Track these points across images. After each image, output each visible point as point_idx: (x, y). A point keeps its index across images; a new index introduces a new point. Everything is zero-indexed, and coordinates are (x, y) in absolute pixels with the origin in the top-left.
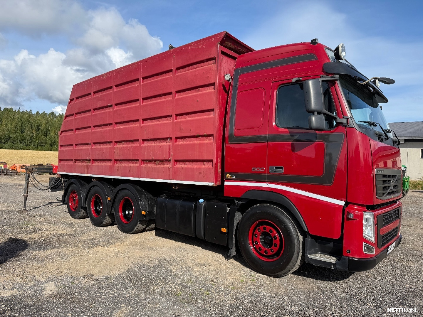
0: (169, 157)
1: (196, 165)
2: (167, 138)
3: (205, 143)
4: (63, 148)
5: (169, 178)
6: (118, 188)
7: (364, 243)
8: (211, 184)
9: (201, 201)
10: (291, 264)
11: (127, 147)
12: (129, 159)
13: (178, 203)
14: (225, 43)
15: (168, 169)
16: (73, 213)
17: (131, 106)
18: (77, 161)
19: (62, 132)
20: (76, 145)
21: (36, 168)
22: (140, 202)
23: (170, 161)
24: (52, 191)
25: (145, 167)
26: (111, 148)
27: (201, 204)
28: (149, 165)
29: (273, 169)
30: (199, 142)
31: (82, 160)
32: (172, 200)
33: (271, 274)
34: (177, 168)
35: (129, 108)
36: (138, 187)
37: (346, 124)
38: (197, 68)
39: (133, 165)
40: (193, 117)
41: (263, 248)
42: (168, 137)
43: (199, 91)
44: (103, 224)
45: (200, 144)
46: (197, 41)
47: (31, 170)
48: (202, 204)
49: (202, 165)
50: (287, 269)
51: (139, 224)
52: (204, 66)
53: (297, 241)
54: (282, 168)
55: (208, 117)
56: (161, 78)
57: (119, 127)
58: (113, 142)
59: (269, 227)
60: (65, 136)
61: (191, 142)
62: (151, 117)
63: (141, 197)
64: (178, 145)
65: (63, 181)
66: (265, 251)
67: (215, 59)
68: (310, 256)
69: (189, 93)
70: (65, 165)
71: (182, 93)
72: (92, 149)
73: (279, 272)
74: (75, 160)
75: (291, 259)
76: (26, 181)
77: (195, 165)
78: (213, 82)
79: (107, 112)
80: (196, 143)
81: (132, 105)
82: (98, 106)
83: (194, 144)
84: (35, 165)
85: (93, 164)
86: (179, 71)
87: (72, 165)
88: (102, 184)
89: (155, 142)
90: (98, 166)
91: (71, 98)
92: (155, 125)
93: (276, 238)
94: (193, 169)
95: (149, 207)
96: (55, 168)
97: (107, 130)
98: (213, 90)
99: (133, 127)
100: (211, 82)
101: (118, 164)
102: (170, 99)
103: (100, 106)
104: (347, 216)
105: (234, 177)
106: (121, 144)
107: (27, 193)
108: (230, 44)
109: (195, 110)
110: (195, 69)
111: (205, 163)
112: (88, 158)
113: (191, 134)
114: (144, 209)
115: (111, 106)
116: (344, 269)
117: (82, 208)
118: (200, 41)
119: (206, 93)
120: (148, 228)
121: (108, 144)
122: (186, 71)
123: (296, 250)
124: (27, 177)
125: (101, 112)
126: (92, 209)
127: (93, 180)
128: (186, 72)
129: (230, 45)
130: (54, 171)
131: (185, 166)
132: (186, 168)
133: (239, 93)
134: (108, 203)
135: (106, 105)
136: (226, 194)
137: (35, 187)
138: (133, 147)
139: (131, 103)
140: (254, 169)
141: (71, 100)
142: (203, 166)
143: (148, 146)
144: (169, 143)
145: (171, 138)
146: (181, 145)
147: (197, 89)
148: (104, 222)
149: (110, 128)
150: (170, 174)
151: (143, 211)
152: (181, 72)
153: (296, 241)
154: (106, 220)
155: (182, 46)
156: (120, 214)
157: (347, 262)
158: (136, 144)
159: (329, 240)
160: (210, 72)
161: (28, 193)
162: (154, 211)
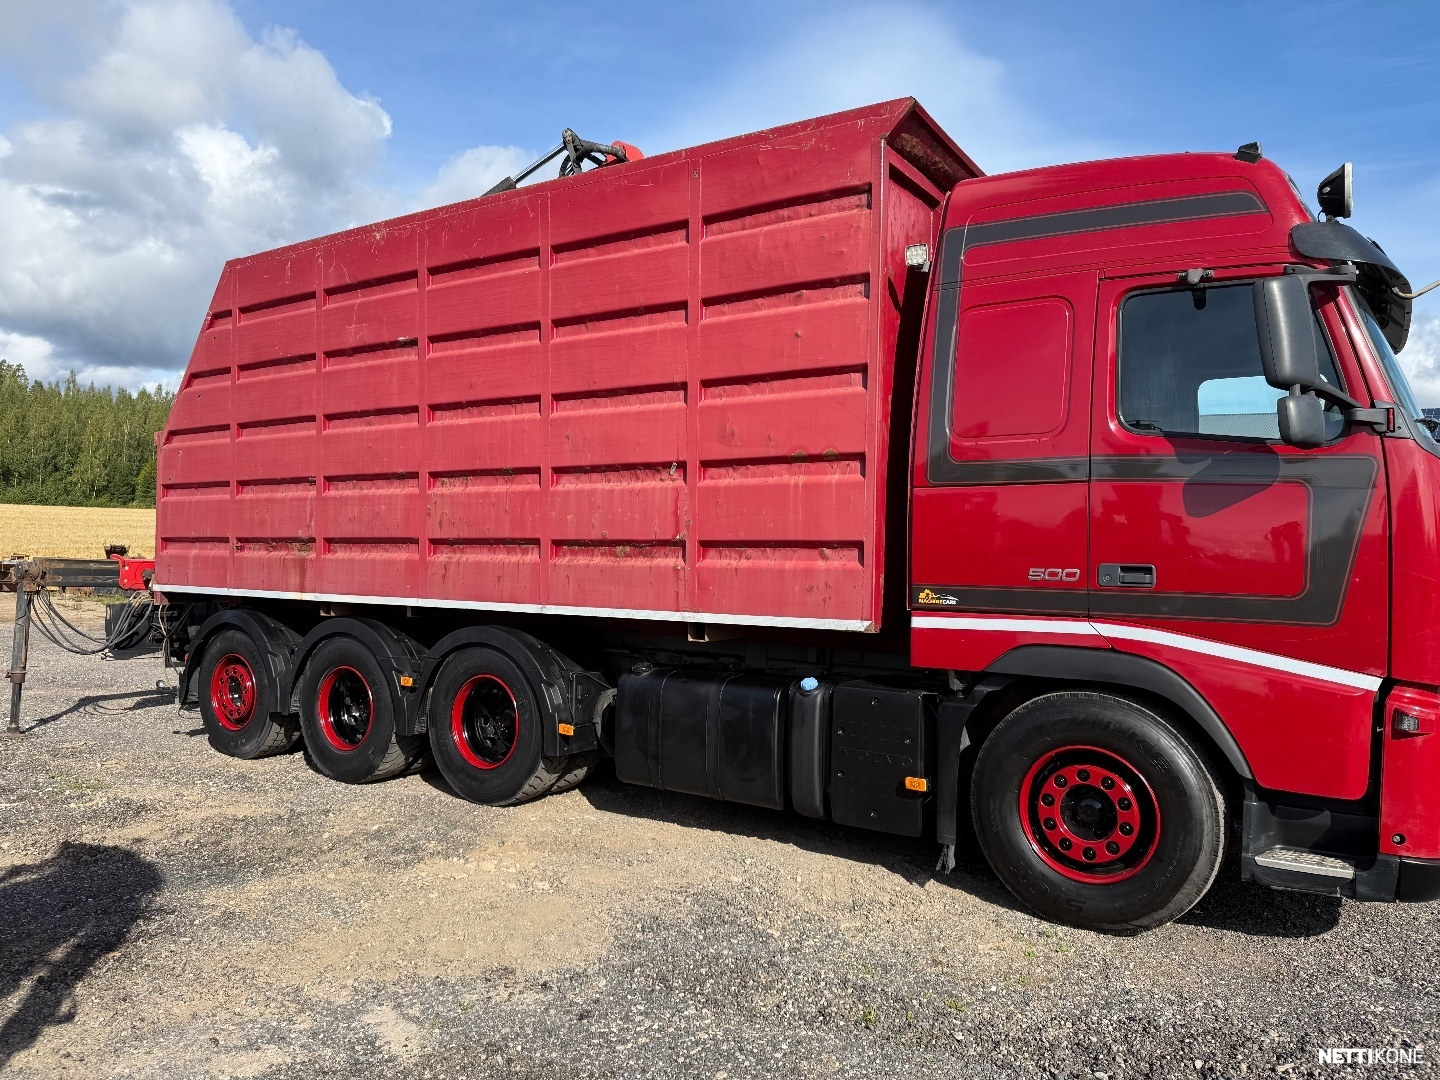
0: (677, 531)
1: (791, 559)
2: (667, 465)
3: (829, 484)
4: (174, 497)
5: (678, 606)
6: (445, 643)
8: (858, 625)
9: (809, 683)
11: (486, 495)
12: (496, 537)
13: (712, 692)
14: (903, 139)
15: (671, 571)
16: (227, 736)
17: (501, 346)
18: (247, 545)
19: (172, 434)
20: (243, 484)
21: (57, 572)
22: (547, 690)
23: (682, 544)
24: (117, 657)
25: (569, 566)
26: (411, 496)
27: (805, 693)
28: (582, 560)
29: (1111, 574)
30: (801, 479)
31: (274, 540)
32: (684, 682)
33: (1107, 927)
34: (712, 570)
35: (494, 353)
37: (1384, 428)
38: (790, 218)
39: (514, 558)
40: (772, 391)
41: (1075, 839)
42: (671, 460)
43: (797, 301)
44: (377, 773)
45: (806, 486)
46: (794, 126)
47: (39, 579)
48: (816, 696)
49: (814, 559)
50: (1171, 905)
51: (541, 771)
52: (821, 212)
53: (1208, 810)
54: (1149, 571)
55: (841, 391)
56: (634, 250)
57: (447, 422)
58: (424, 476)
59: (1098, 769)
60: (188, 450)
61: (771, 480)
62: (595, 387)
63: (548, 672)
64: (716, 490)
65: (162, 618)
66: (1086, 852)
67: (869, 191)
68: (1260, 860)
69: (758, 308)
70: (191, 561)
71: (726, 308)
72: (319, 498)
73: (1144, 915)
74: (239, 540)
75: (1190, 873)
76: (20, 622)
77: (785, 558)
78: (861, 270)
79: (390, 366)
80: (792, 482)
81: (508, 341)
82: (352, 342)
83: (785, 487)
84: (52, 560)
85: (329, 556)
86: (715, 227)
87: (223, 558)
88: (371, 630)
89: (612, 475)
90: (352, 562)
91: (217, 310)
92: (612, 416)
93: (1129, 802)
94: (781, 573)
95: (577, 708)
96: (127, 568)
97: (391, 431)
98: (861, 299)
99: (514, 422)
100: (851, 271)
101: (443, 556)
102: (674, 325)
103: (361, 344)
104: (1393, 726)
105: (952, 601)
106: (458, 481)
107: (24, 668)
109: (786, 367)
110: (781, 225)
111: (827, 551)
112: (301, 534)
113: (772, 452)
114: (564, 716)
115: (413, 343)
117: (275, 717)
118: (805, 125)
119: (833, 309)
120: (562, 783)
121: (396, 483)
122: (744, 229)
123: (1205, 842)
124: (24, 605)
125: (362, 364)
126: (322, 722)
127: (323, 614)
128: (746, 232)
129: (914, 147)
130: (126, 581)
131: (744, 563)
132: (753, 573)
133: (965, 311)
134: (403, 696)
135: (386, 338)
136: (919, 660)
137: (56, 642)
138: (513, 493)
139: (502, 336)
140: (1036, 574)
141: (217, 317)
142: (821, 564)
143: (579, 492)
144: (673, 480)
145: (682, 466)
146: (727, 488)
147: (793, 295)
148: (380, 767)
149: (410, 423)
150: (681, 592)
151: (561, 721)
152: (722, 232)
153: (1206, 811)
154: (389, 760)
155: (728, 140)
156: (456, 738)
157: (1396, 873)
158: (527, 485)
159: (1316, 804)
160: (849, 236)
161: (29, 665)
162: (594, 721)
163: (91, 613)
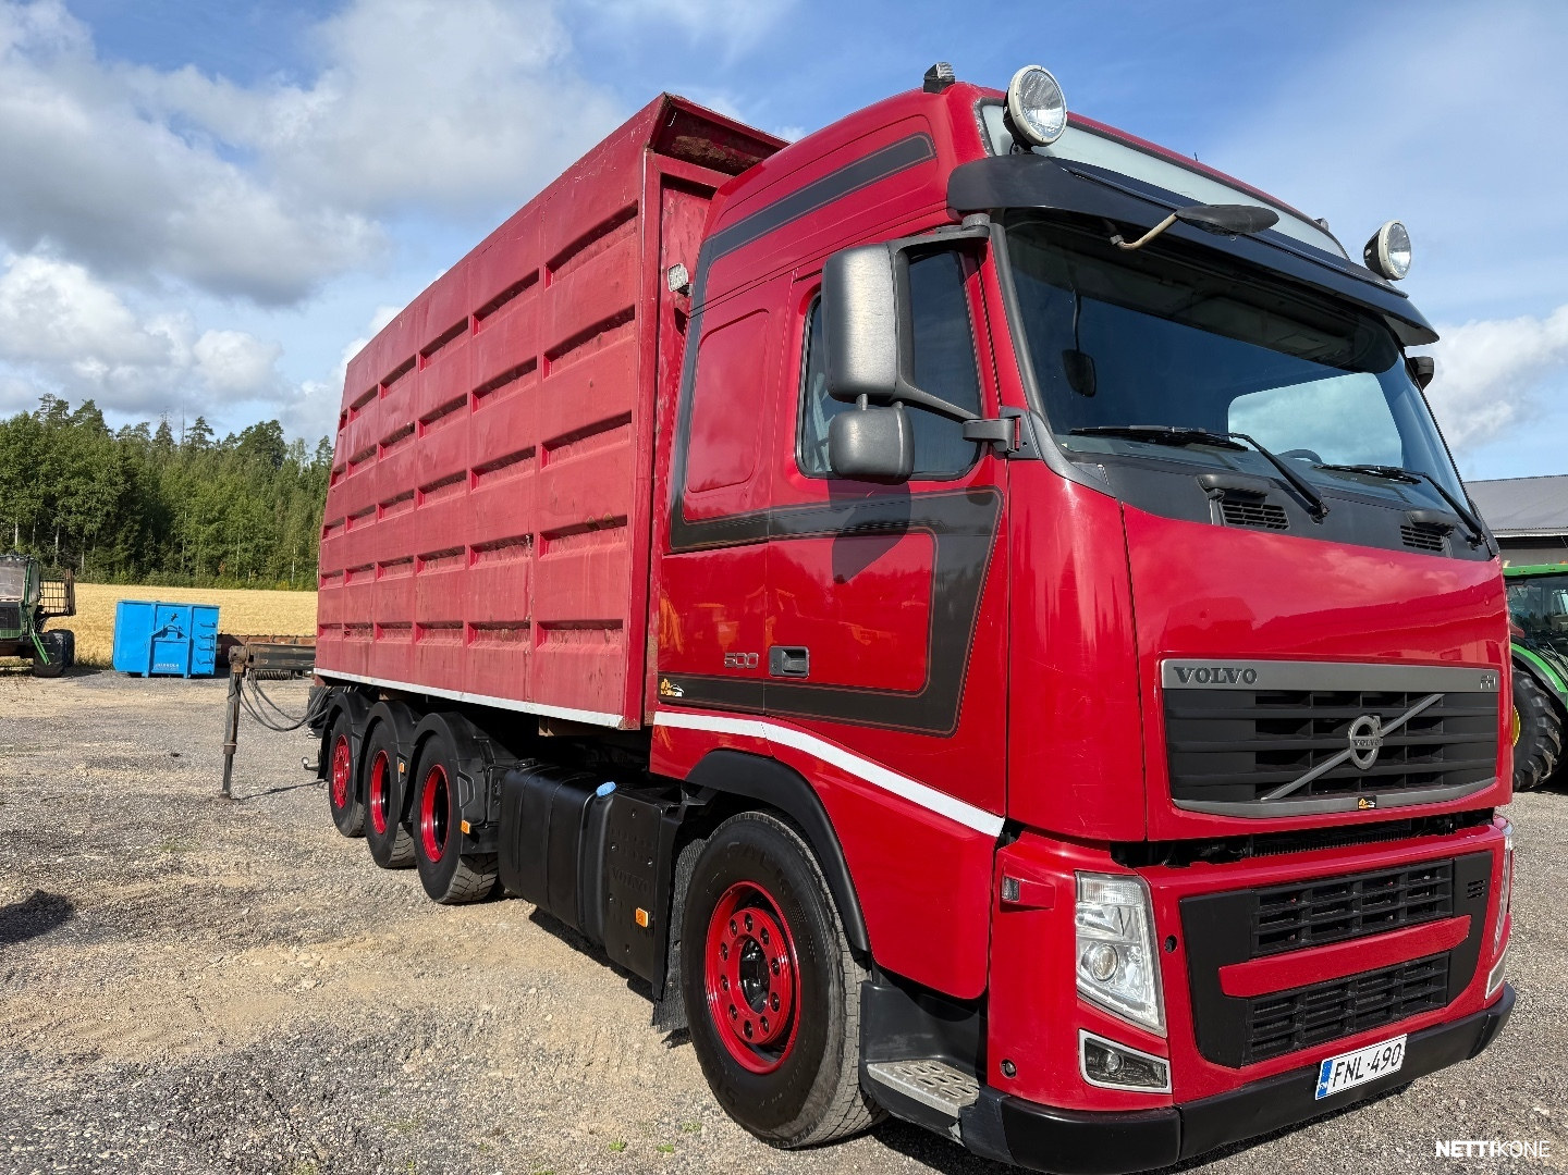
0: (526, 612)
1: (589, 643)
2: (524, 539)
3: (606, 554)
4: (328, 584)
5: (524, 695)
6: (420, 728)
7: (1084, 1035)
8: (613, 720)
9: (606, 788)
10: (815, 1095)
11: (440, 576)
12: (443, 620)
14: (680, 142)
15: (522, 658)
16: (338, 813)
17: (452, 423)
18: (352, 631)
19: (328, 528)
20: (350, 571)
21: (263, 656)
22: (462, 783)
23: (528, 626)
25: (475, 650)
26: (408, 581)
27: (601, 801)
28: (484, 644)
29: (777, 660)
30: (593, 549)
31: (359, 625)
32: (539, 781)
34: (546, 655)
36: (472, 727)
38: (597, 254)
39: (453, 643)
41: (740, 1008)
42: (527, 532)
44: (393, 858)
45: (593, 558)
47: (247, 663)
48: (608, 804)
49: (600, 643)
50: (803, 1116)
51: (462, 869)
54: (802, 654)
55: (617, 445)
56: (515, 309)
57: (431, 504)
58: (415, 560)
59: (760, 915)
60: (334, 542)
62: (491, 458)
63: (467, 765)
64: (546, 564)
66: (746, 1026)
67: (638, 210)
70: (330, 645)
71: (561, 361)
72: (375, 584)
73: (785, 1122)
74: (346, 625)
75: (817, 1074)
76: (232, 701)
77: (586, 641)
78: (629, 303)
80: (587, 553)
81: (456, 417)
82: (389, 431)
83: (583, 558)
85: (379, 641)
86: (556, 273)
87: (339, 644)
90: (386, 646)
92: (498, 487)
94: (578, 659)
95: (493, 805)
97: (404, 516)
99: (454, 500)
100: (626, 306)
101: (424, 640)
103: (393, 432)
105: (680, 693)
106: (433, 565)
107: (235, 741)
108: (703, 143)
110: (590, 262)
111: (608, 633)
112: (368, 619)
115: (413, 428)
116: (997, 1152)
119: (613, 351)
124: (234, 686)
126: (374, 802)
127: (380, 697)
128: (570, 275)
129: (706, 150)
131: (564, 644)
132: (568, 656)
133: (703, 339)
134: (401, 782)
135: (403, 425)
136: (657, 764)
137: (260, 721)
138: (452, 574)
139: (453, 413)
140: (730, 659)
141: (344, 416)
142: (603, 648)
143: (481, 570)
144: (527, 556)
145: (531, 539)
147: (595, 340)
148: (394, 853)
150: (528, 679)
151: (466, 819)
152: (560, 278)
154: (397, 846)
156: (425, 826)
157: (1000, 1120)
158: (459, 566)
161: (239, 738)
163: (296, 696)
